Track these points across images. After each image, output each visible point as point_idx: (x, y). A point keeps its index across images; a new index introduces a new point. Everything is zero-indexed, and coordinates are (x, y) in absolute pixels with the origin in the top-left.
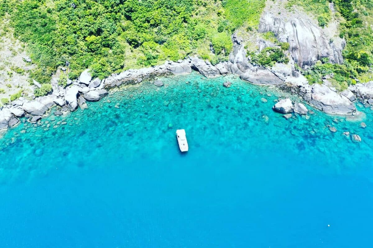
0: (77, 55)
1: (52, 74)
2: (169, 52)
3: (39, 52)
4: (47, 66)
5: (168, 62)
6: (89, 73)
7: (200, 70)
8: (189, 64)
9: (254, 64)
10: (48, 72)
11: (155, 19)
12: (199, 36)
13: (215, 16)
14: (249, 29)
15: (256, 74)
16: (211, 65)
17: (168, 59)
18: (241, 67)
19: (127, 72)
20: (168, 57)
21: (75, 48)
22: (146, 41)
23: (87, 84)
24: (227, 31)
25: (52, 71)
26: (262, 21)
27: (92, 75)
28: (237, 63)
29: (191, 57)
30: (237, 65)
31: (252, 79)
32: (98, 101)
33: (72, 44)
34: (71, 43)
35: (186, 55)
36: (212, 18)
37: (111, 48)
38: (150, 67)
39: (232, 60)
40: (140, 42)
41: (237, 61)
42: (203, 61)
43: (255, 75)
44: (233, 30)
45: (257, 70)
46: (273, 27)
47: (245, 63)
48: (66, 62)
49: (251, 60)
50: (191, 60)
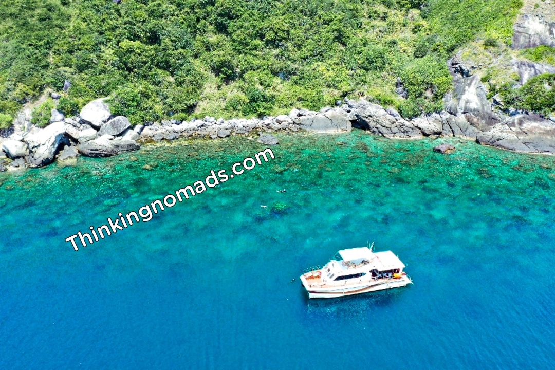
0: (93, 71)
1: (25, 101)
2: (300, 90)
3: (11, 55)
4: (20, 84)
5: (298, 111)
6: (106, 104)
7: (372, 124)
8: (346, 116)
9: (512, 109)
10: (15, 94)
11: (275, 30)
12: (370, 62)
13: (408, 34)
14: (490, 43)
15: (519, 130)
16: (399, 117)
17: (299, 104)
18: (475, 120)
19: (200, 122)
20: (298, 100)
21: (93, 56)
22: (253, 69)
23: (97, 124)
24: (435, 55)
25: (27, 94)
26: (520, 30)
27: (113, 108)
28: (464, 113)
29: (351, 102)
30: (466, 117)
31: (511, 141)
32: (106, 156)
33: (87, 49)
34: (86, 47)
35: (341, 97)
36: (401, 36)
37: (172, 73)
38: (254, 118)
39: (453, 107)
40: (238, 70)
41: (466, 108)
42: (382, 107)
43: (518, 133)
44: (451, 50)
45: (521, 123)
46: (549, 38)
47: (487, 113)
48: (63, 83)
49: (502, 103)
50: (350, 106)
